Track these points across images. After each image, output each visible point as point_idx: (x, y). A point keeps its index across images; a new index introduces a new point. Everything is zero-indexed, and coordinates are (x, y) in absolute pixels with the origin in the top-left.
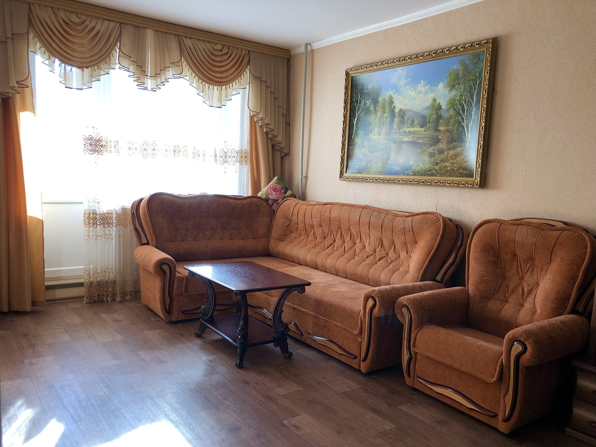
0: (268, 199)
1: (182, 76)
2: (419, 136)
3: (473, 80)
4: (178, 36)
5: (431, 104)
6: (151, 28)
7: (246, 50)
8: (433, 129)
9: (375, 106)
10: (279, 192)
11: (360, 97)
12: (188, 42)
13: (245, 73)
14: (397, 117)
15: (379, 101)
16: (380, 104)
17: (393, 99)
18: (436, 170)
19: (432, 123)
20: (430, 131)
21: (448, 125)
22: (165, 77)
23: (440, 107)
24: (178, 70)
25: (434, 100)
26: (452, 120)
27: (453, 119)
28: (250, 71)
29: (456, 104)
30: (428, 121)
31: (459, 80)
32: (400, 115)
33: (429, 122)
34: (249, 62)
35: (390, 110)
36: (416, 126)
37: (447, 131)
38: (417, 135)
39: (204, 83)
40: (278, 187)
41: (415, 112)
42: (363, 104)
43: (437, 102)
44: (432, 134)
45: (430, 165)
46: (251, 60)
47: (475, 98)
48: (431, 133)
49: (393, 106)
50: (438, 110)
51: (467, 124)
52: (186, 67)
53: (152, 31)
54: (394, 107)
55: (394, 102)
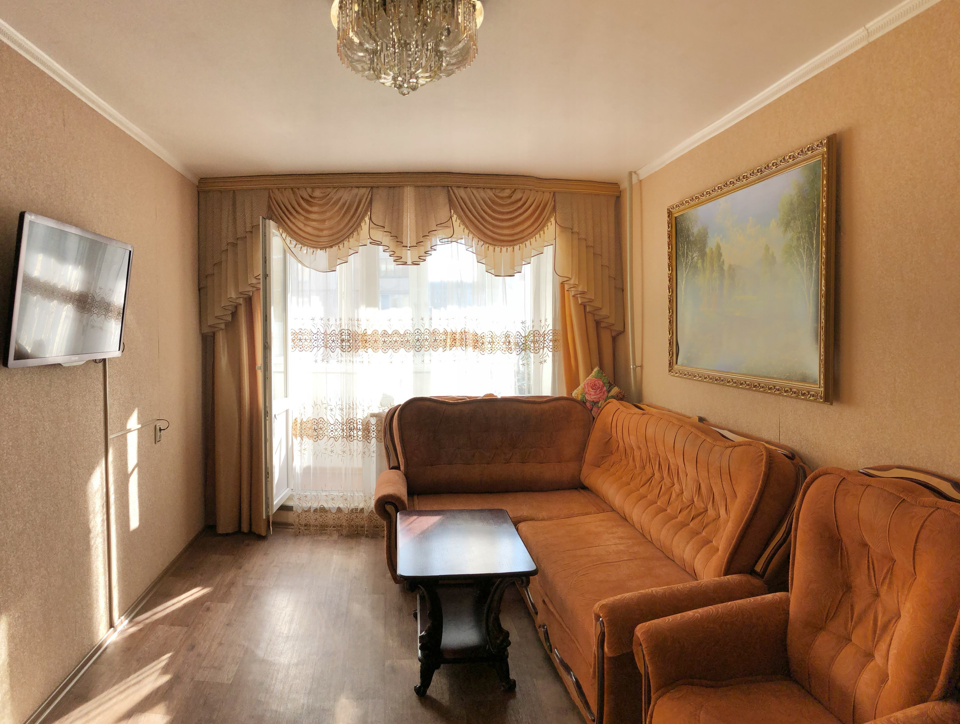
0: (585, 401)
1: (453, 240)
3: (811, 213)
4: (447, 188)
5: (764, 255)
6: (410, 185)
7: (550, 193)
9: (703, 261)
10: (599, 390)
11: (687, 247)
12: (462, 193)
13: (549, 224)
14: (726, 277)
15: (706, 252)
16: (708, 258)
17: (720, 248)
20: (765, 301)
22: (431, 243)
23: (773, 259)
24: (449, 231)
25: (767, 248)
27: (791, 279)
28: (556, 222)
29: (794, 253)
30: (761, 283)
31: (794, 213)
32: (729, 274)
34: (554, 208)
35: (719, 267)
36: (749, 292)
39: (487, 245)
40: (599, 383)
41: (747, 269)
42: (690, 258)
43: (770, 252)
46: (557, 205)
47: (814, 242)
49: (722, 260)
50: (771, 264)
52: (460, 226)
53: (411, 188)
54: (723, 262)
55: (723, 253)
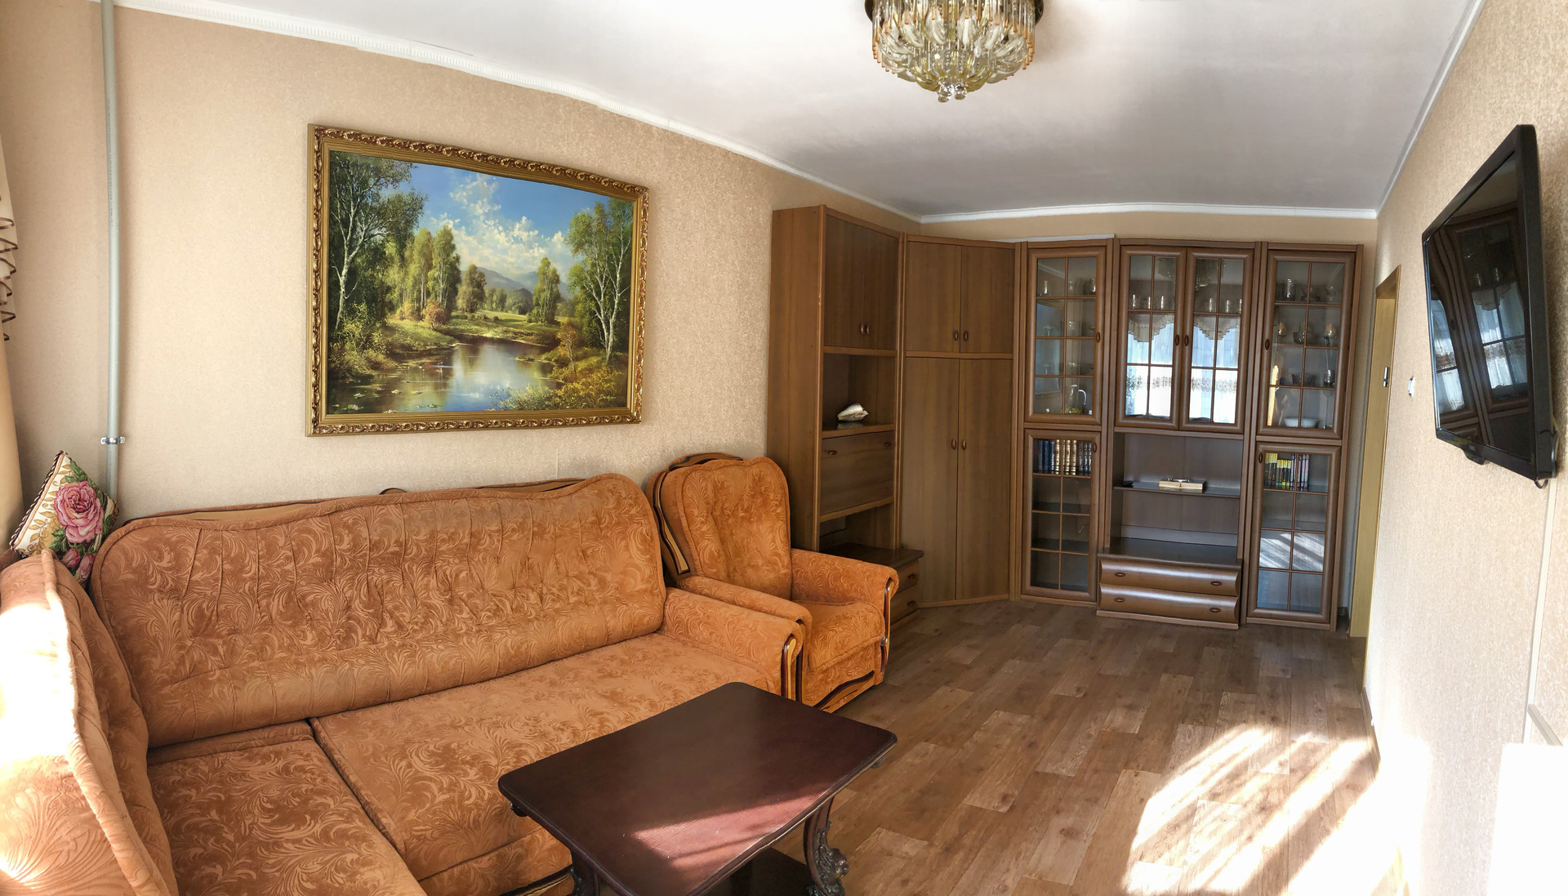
2: (517, 330)
3: (613, 245)
5: (540, 269)
8: (546, 320)
9: (402, 247)
11: (355, 213)
14: (464, 282)
15: (411, 235)
16: (417, 246)
17: (452, 238)
18: (560, 397)
19: (543, 306)
20: (540, 323)
21: (572, 315)
23: (556, 280)
25: (546, 263)
26: (579, 307)
27: (580, 305)
29: (586, 278)
30: (534, 303)
31: (590, 235)
32: (472, 280)
33: (538, 305)
35: (445, 264)
36: (511, 309)
37: (571, 325)
38: (514, 326)
40: (87, 493)
41: (507, 279)
42: (362, 234)
43: (551, 268)
44: (544, 328)
45: (547, 388)
47: (618, 276)
48: (541, 326)
49: (454, 255)
50: (553, 283)
51: (605, 316)
54: (458, 259)
55: (457, 246)
